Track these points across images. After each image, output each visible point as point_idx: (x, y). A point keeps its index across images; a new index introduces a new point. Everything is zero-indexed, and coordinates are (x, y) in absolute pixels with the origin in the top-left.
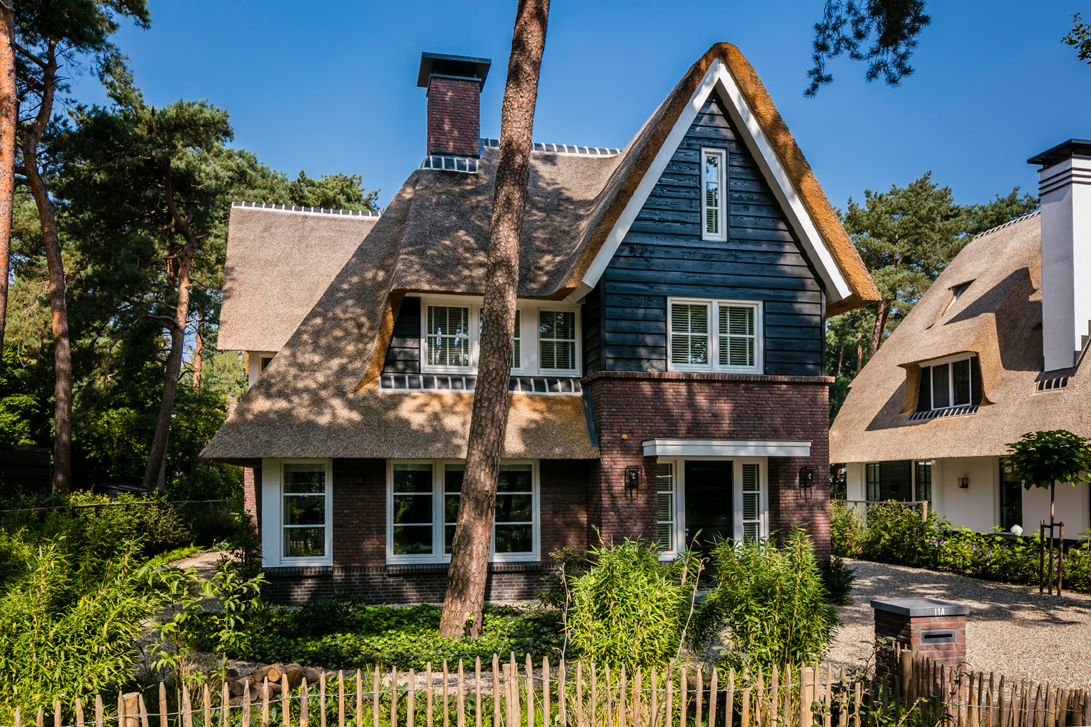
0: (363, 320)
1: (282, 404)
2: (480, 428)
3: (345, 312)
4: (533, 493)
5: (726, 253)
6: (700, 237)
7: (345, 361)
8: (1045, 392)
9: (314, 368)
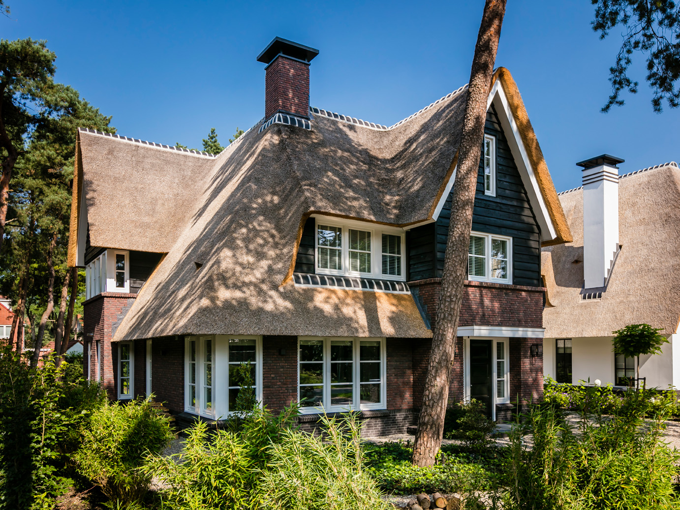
0: (274, 232)
1: (238, 294)
2: (450, 316)
3: (259, 225)
4: (381, 361)
5: (494, 204)
6: (483, 192)
7: (270, 262)
8: (587, 301)
9: (250, 267)
